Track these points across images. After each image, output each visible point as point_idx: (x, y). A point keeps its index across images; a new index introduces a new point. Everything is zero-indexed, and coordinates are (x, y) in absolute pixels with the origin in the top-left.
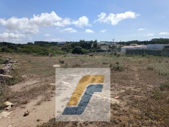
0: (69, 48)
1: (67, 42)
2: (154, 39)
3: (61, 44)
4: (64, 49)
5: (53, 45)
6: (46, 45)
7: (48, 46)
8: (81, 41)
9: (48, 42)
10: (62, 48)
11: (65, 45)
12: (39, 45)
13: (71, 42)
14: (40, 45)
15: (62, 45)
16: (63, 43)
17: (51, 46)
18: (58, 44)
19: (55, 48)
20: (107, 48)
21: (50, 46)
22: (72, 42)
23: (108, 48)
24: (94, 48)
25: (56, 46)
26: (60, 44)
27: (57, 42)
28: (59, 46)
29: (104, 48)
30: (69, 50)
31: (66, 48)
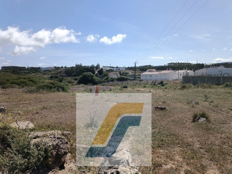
0: (62, 76)
1: (55, 67)
2: (171, 63)
3: (46, 70)
4: (54, 77)
5: (33, 73)
6: (22, 72)
7: (26, 73)
8: (77, 66)
9: (25, 68)
10: (50, 76)
11: (53, 71)
12: (10, 72)
13: (62, 67)
14: (13, 72)
15: (48, 72)
16: (49, 69)
17: (31, 74)
18: (42, 70)
19: (38, 76)
20: (117, 75)
21: (28, 73)
22: (64, 67)
23: (119, 75)
24: (99, 76)
25: (39, 74)
26: (44, 70)
27: (39, 68)
28: (44, 74)
29: (113, 75)
30: (63, 79)
31: (57, 76)
